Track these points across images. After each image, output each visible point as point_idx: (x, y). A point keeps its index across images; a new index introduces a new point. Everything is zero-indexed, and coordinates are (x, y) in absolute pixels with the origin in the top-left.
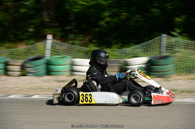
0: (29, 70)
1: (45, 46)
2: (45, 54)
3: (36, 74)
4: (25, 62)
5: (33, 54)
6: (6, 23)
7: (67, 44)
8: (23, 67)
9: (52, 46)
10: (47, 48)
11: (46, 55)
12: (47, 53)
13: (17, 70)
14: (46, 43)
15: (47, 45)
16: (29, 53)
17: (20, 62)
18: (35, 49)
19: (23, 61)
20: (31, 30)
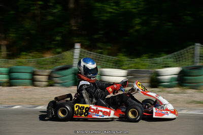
0: (56, 80)
1: (73, 55)
2: (72, 64)
3: (63, 85)
4: (52, 72)
5: (60, 63)
6: (33, 32)
7: (95, 54)
8: (50, 77)
9: (80, 55)
10: (75, 57)
11: (74, 65)
12: (75, 62)
13: (44, 80)
14: (73, 52)
15: (75, 54)
16: (57, 62)
17: (47, 72)
18: (63, 59)
19: (50, 70)
20: (58, 38)
